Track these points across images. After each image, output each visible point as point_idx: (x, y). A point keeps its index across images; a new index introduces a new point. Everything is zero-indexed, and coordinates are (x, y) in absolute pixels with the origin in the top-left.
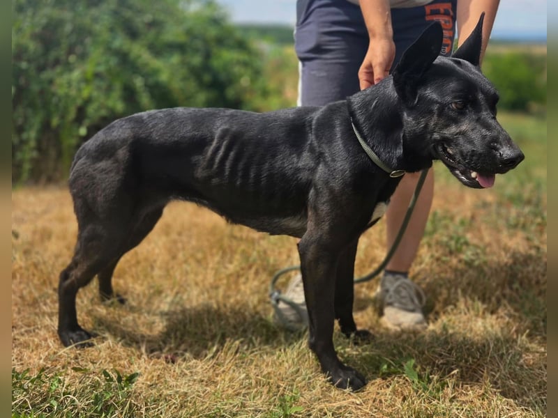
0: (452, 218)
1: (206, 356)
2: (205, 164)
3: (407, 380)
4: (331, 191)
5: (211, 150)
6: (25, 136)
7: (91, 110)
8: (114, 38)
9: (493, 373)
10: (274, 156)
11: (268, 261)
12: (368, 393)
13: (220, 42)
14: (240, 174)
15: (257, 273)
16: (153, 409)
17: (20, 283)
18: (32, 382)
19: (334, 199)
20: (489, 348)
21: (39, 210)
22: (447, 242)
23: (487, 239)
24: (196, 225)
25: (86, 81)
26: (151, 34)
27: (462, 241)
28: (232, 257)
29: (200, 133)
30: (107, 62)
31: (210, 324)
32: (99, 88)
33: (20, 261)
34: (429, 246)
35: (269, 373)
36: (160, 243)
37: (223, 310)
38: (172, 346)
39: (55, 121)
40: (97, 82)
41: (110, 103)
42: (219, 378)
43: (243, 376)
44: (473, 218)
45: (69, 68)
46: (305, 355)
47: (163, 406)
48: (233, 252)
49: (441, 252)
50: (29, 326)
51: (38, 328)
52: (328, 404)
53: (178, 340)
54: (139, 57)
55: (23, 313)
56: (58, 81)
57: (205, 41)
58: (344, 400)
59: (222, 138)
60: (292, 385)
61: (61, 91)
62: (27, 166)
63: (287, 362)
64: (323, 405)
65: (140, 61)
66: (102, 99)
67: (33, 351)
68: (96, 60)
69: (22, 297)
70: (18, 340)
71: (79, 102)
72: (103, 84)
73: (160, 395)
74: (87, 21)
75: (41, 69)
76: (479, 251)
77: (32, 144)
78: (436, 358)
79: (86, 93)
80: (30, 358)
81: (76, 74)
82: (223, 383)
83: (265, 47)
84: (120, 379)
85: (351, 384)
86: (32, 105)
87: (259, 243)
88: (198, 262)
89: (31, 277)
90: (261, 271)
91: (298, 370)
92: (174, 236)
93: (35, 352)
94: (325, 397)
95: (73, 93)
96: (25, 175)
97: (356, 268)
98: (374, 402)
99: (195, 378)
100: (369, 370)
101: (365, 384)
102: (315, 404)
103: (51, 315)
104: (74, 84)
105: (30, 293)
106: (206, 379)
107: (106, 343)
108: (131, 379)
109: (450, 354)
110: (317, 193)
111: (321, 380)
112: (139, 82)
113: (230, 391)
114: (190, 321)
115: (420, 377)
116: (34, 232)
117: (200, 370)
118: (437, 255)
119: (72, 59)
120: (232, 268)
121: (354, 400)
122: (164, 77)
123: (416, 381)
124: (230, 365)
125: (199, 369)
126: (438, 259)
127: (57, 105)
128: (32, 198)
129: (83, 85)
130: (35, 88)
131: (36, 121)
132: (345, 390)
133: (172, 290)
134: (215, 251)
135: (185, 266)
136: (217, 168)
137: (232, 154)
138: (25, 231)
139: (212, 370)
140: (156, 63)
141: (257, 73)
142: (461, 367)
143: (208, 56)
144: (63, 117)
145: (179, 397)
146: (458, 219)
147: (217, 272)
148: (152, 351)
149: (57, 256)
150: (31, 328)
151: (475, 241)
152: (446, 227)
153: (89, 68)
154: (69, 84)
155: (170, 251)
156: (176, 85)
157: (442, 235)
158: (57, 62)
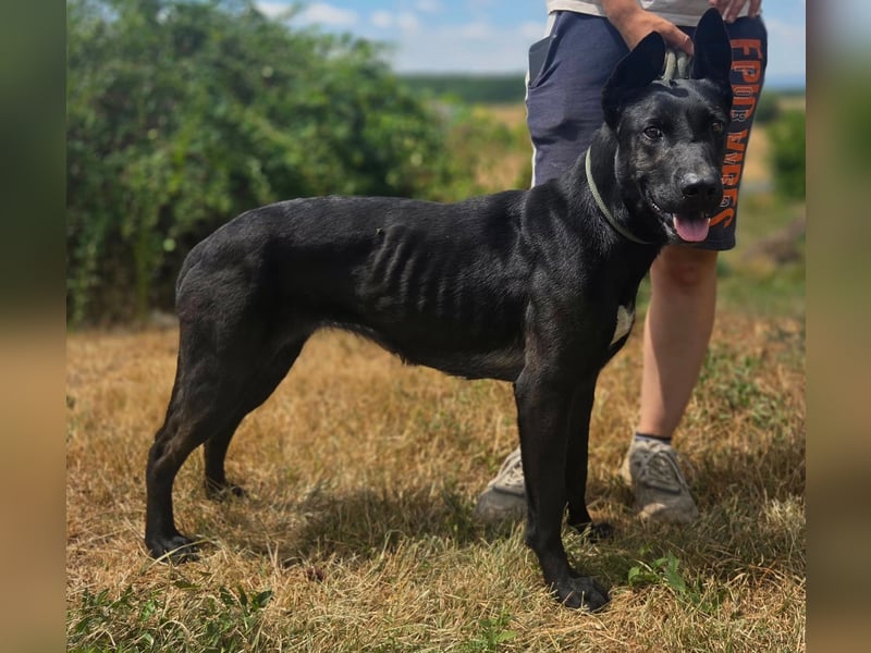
0: (734, 357)
1: (369, 567)
2: (371, 275)
3: (669, 592)
4: (556, 301)
5: (378, 256)
6: (79, 253)
7: (180, 211)
8: (216, 103)
9: (798, 578)
10: (469, 263)
11: (458, 429)
12: (613, 614)
13: (377, 102)
14: (423, 289)
15: (441, 446)
16: (293, 644)
17: (83, 470)
18: (115, 606)
19: (561, 313)
20: (791, 543)
21: (101, 365)
22: (726, 391)
23: (786, 385)
24: (346, 379)
25: (175, 167)
26: (273, 95)
27: (748, 389)
28: (402, 423)
29: (364, 232)
30: (207, 137)
31: (374, 522)
32: (193, 177)
33: (79, 439)
34: (700, 397)
35: (464, 589)
36: (292, 408)
37: (392, 499)
38: (318, 555)
39: (128, 229)
40: (191, 169)
41: (210, 200)
42: (389, 600)
43: (425, 593)
44: (765, 354)
45: (147, 147)
46: (517, 559)
47: (309, 639)
48: (405, 416)
49: (717, 405)
50: (100, 534)
51: (113, 536)
52: (553, 630)
53: (326, 546)
54: (254, 129)
55: (88, 516)
56: (132, 168)
57: (355, 105)
58: (578, 623)
59: (395, 239)
60: (500, 606)
61: (135, 184)
62: (81, 299)
63: (491, 572)
64: (546, 632)
65: (256, 136)
66: (198, 194)
67: (107, 569)
68: (190, 136)
69: (87, 492)
70: (85, 553)
71: (164, 199)
72: (200, 172)
73: (305, 623)
74: (176, 77)
75: (104, 151)
76: (774, 404)
77: (92, 265)
78: (712, 560)
79: (173, 186)
80: (104, 579)
81: (159, 157)
82: (396, 604)
83: (445, 109)
84: (244, 600)
85: (587, 599)
86: (90, 207)
87: (442, 401)
88: (352, 433)
89: (99, 462)
90: (446, 443)
91: (508, 583)
92: (312, 396)
93: (111, 571)
94: (549, 621)
95: (154, 185)
96: (79, 315)
97: (591, 433)
98: (622, 624)
99: (354, 600)
100: (613, 581)
101: (607, 600)
102: (533, 630)
103: (132, 517)
104: (156, 173)
105: (99, 484)
106: (369, 601)
107: (218, 554)
108: (261, 599)
109: (733, 553)
110: (537, 309)
111: (542, 595)
112: (254, 167)
113: (407, 617)
114: (344, 518)
115: (689, 586)
116: (98, 398)
117: (361, 590)
118: (711, 411)
119: (152, 134)
120: (403, 440)
121: (592, 623)
122: (292, 159)
123: (683, 591)
124: (406, 579)
125: (359, 588)
126: (713, 418)
127: (129, 205)
128: (90, 348)
129: (169, 173)
130: (95, 179)
131: (97, 230)
132: (579, 610)
133: (314, 473)
134: (375, 416)
135: (331, 439)
136: (389, 282)
137: (410, 262)
138: (84, 396)
139: (378, 589)
140: (281, 138)
141: (433, 149)
142: (750, 572)
143: (358, 124)
144: (138, 222)
145: (332, 625)
146: (742, 358)
147: (380, 447)
148: (287, 565)
149: (137, 430)
150: (104, 537)
151: (769, 389)
152: (725, 370)
153: (179, 147)
154: (149, 173)
155: (307, 417)
156: (313, 170)
157: (718, 381)
158: (129, 139)
